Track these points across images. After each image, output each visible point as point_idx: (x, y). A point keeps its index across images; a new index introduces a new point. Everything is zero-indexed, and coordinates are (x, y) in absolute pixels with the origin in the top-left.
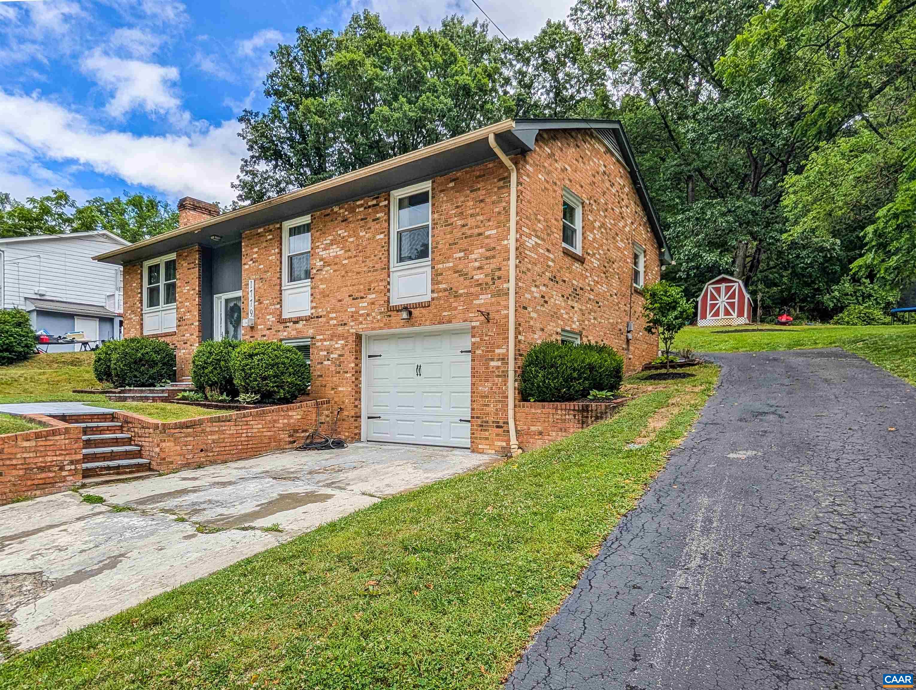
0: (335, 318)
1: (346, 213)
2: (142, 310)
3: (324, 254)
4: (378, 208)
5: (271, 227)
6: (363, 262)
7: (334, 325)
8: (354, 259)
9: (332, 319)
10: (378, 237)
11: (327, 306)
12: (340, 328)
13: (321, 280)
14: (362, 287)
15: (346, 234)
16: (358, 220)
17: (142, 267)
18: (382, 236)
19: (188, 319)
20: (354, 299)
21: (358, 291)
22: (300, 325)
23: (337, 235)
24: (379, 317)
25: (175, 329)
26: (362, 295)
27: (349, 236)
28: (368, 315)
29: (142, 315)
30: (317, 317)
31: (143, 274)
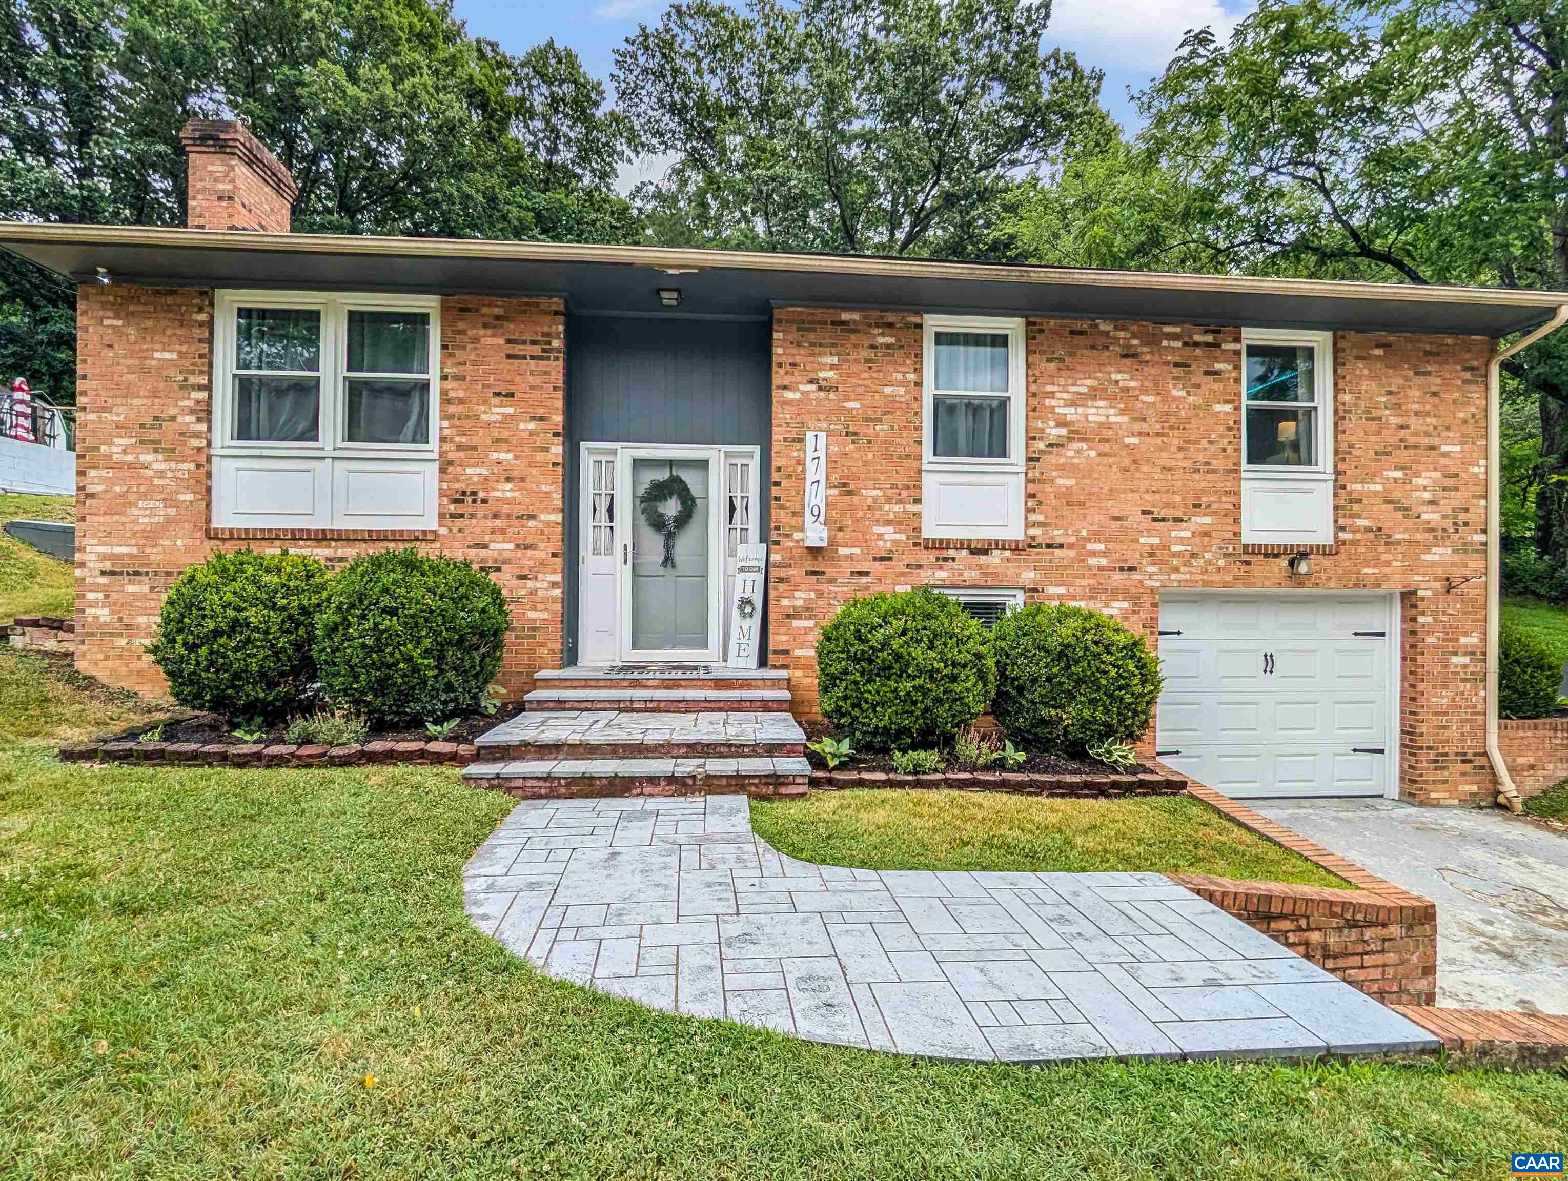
0: (1104, 554)
1: (1135, 342)
2: (209, 444)
3: (1071, 413)
4: (1218, 353)
5: (891, 318)
6: (1180, 449)
7: (1101, 568)
8: (1158, 440)
9: (1094, 554)
10: (1218, 408)
11: (1078, 524)
12: (1118, 576)
13: (1061, 468)
14: (1178, 498)
15: (1133, 384)
16: (1167, 363)
17: (212, 304)
18: (1228, 408)
19: (507, 501)
20: (1155, 520)
21: (1167, 506)
22: (995, 558)
23: (1110, 381)
24: (1221, 563)
25: (431, 523)
26: (1178, 514)
27: (1146, 392)
28: (1193, 555)
30: (1049, 546)
31: (210, 324)
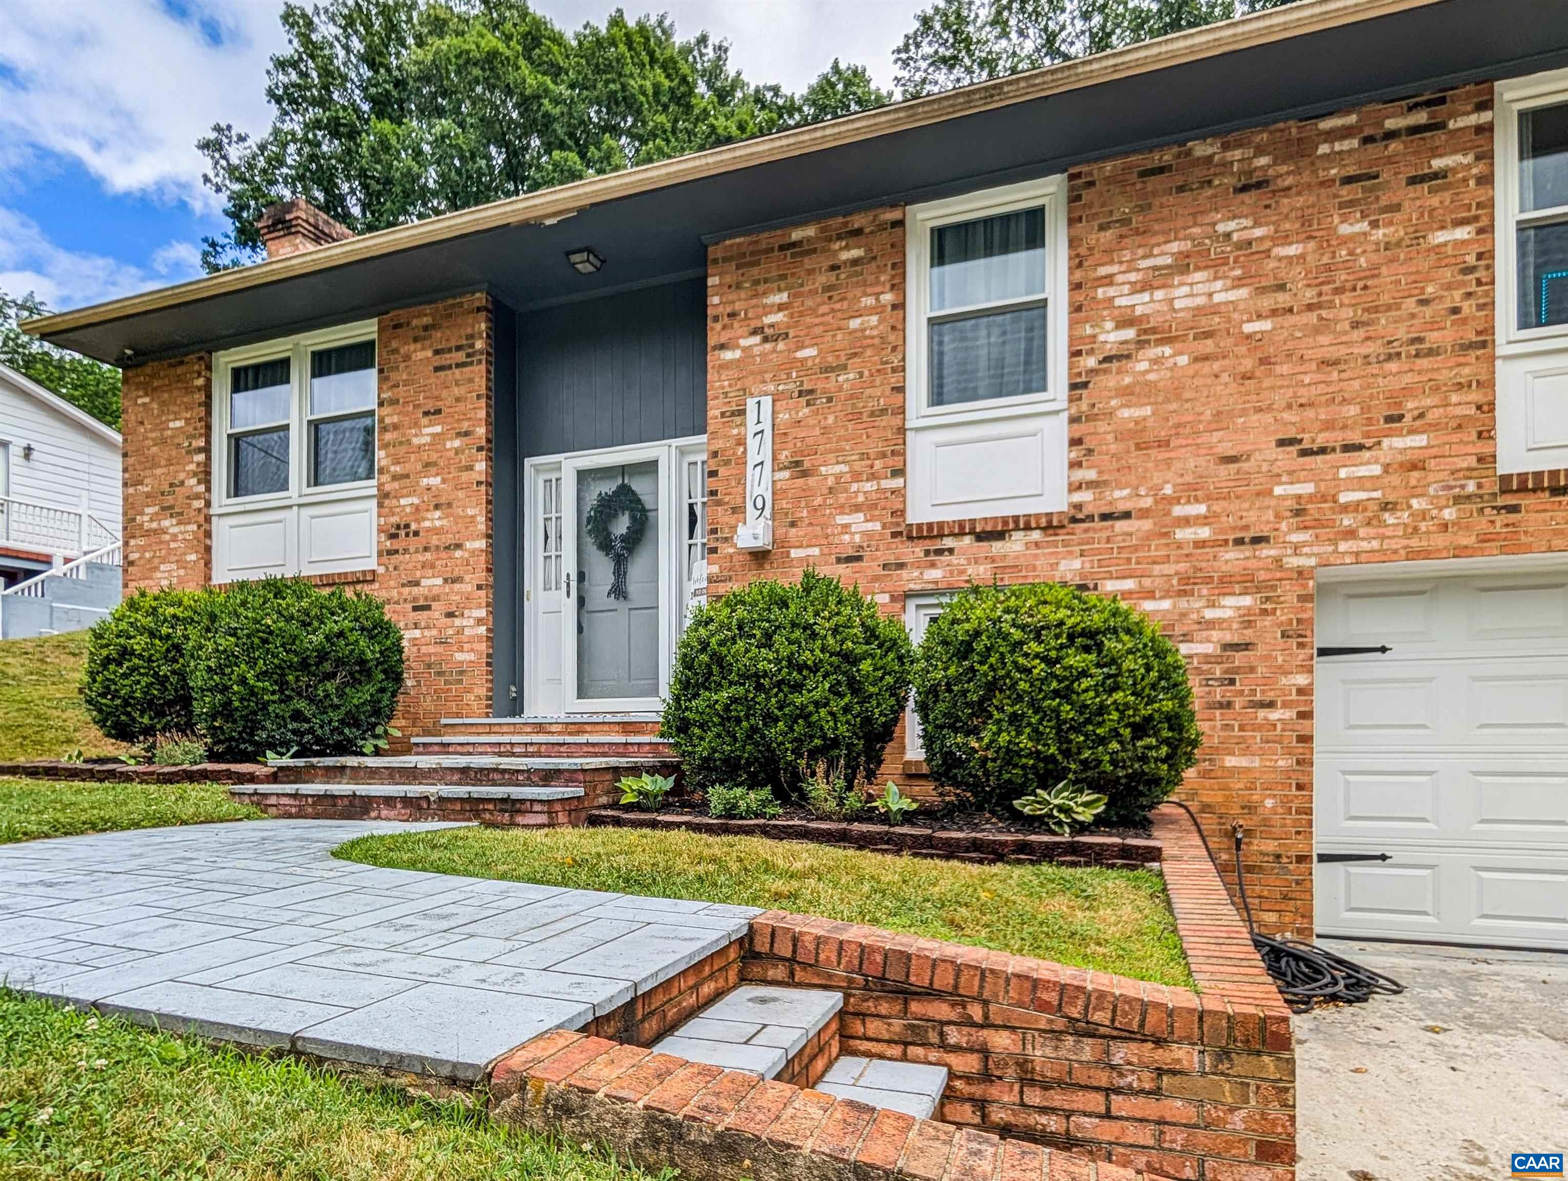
0: (1203, 520)
1: (1263, 161)
2: (208, 504)
3: (1142, 303)
4: (1440, 137)
5: (858, 221)
6: (1356, 325)
7: (1200, 544)
8: (1312, 318)
9: (1186, 521)
10: (1441, 237)
11: (1157, 479)
12: (1232, 557)
13: (1126, 392)
14: (1353, 410)
15: (1259, 232)
16: (1327, 183)
17: (209, 368)
18: (1462, 233)
19: (438, 531)
20: (1304, 453)
21: (1328, 426)
22: (1016, 544)
23: (1215, 237)
24: (1449, 514)
25: (371, 564)
26: (1355, 437)
27: (1286, 240)
28: (1386, 506)
29: (208, 519)
30: (1105, 517)
31: (207, 389)
